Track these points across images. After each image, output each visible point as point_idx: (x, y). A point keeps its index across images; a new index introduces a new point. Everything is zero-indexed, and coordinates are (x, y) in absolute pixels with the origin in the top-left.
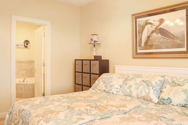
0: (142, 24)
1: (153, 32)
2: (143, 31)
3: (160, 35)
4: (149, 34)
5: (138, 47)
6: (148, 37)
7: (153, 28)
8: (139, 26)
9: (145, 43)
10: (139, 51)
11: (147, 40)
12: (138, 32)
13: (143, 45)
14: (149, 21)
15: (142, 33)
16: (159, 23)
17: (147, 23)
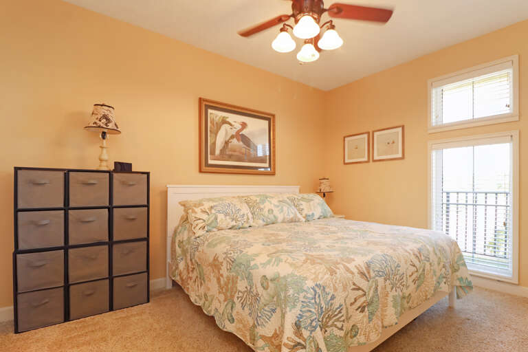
0: (217, 119)
1: (232, 137)
2: (217, 132)
3: (241, 143)
4: (227, 139)
5: (209, 156)
6: (227, 143)
7: (234, 132)
8: (211, 122)
9: (221, 150)
10: (210, 162)
11: (224, 147)
12: (210, 131)
13: (217, 152)
14: (228, 120)
15: (216, 134)
16: (240, 127)
17: (224, 122)
